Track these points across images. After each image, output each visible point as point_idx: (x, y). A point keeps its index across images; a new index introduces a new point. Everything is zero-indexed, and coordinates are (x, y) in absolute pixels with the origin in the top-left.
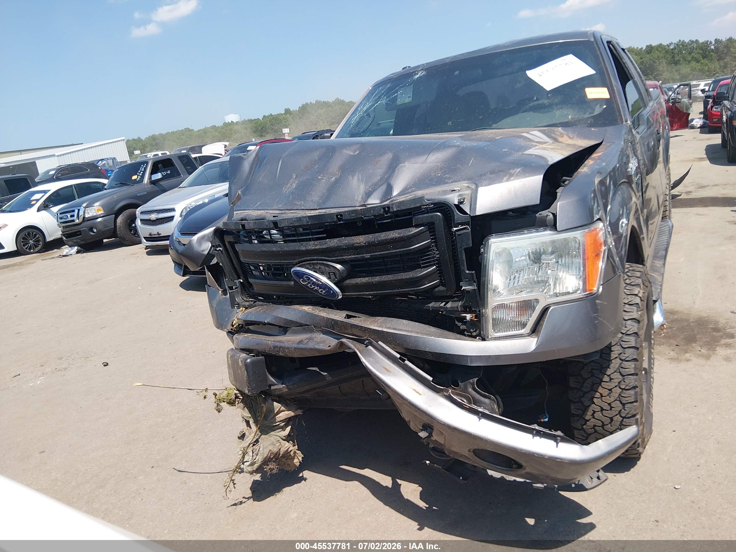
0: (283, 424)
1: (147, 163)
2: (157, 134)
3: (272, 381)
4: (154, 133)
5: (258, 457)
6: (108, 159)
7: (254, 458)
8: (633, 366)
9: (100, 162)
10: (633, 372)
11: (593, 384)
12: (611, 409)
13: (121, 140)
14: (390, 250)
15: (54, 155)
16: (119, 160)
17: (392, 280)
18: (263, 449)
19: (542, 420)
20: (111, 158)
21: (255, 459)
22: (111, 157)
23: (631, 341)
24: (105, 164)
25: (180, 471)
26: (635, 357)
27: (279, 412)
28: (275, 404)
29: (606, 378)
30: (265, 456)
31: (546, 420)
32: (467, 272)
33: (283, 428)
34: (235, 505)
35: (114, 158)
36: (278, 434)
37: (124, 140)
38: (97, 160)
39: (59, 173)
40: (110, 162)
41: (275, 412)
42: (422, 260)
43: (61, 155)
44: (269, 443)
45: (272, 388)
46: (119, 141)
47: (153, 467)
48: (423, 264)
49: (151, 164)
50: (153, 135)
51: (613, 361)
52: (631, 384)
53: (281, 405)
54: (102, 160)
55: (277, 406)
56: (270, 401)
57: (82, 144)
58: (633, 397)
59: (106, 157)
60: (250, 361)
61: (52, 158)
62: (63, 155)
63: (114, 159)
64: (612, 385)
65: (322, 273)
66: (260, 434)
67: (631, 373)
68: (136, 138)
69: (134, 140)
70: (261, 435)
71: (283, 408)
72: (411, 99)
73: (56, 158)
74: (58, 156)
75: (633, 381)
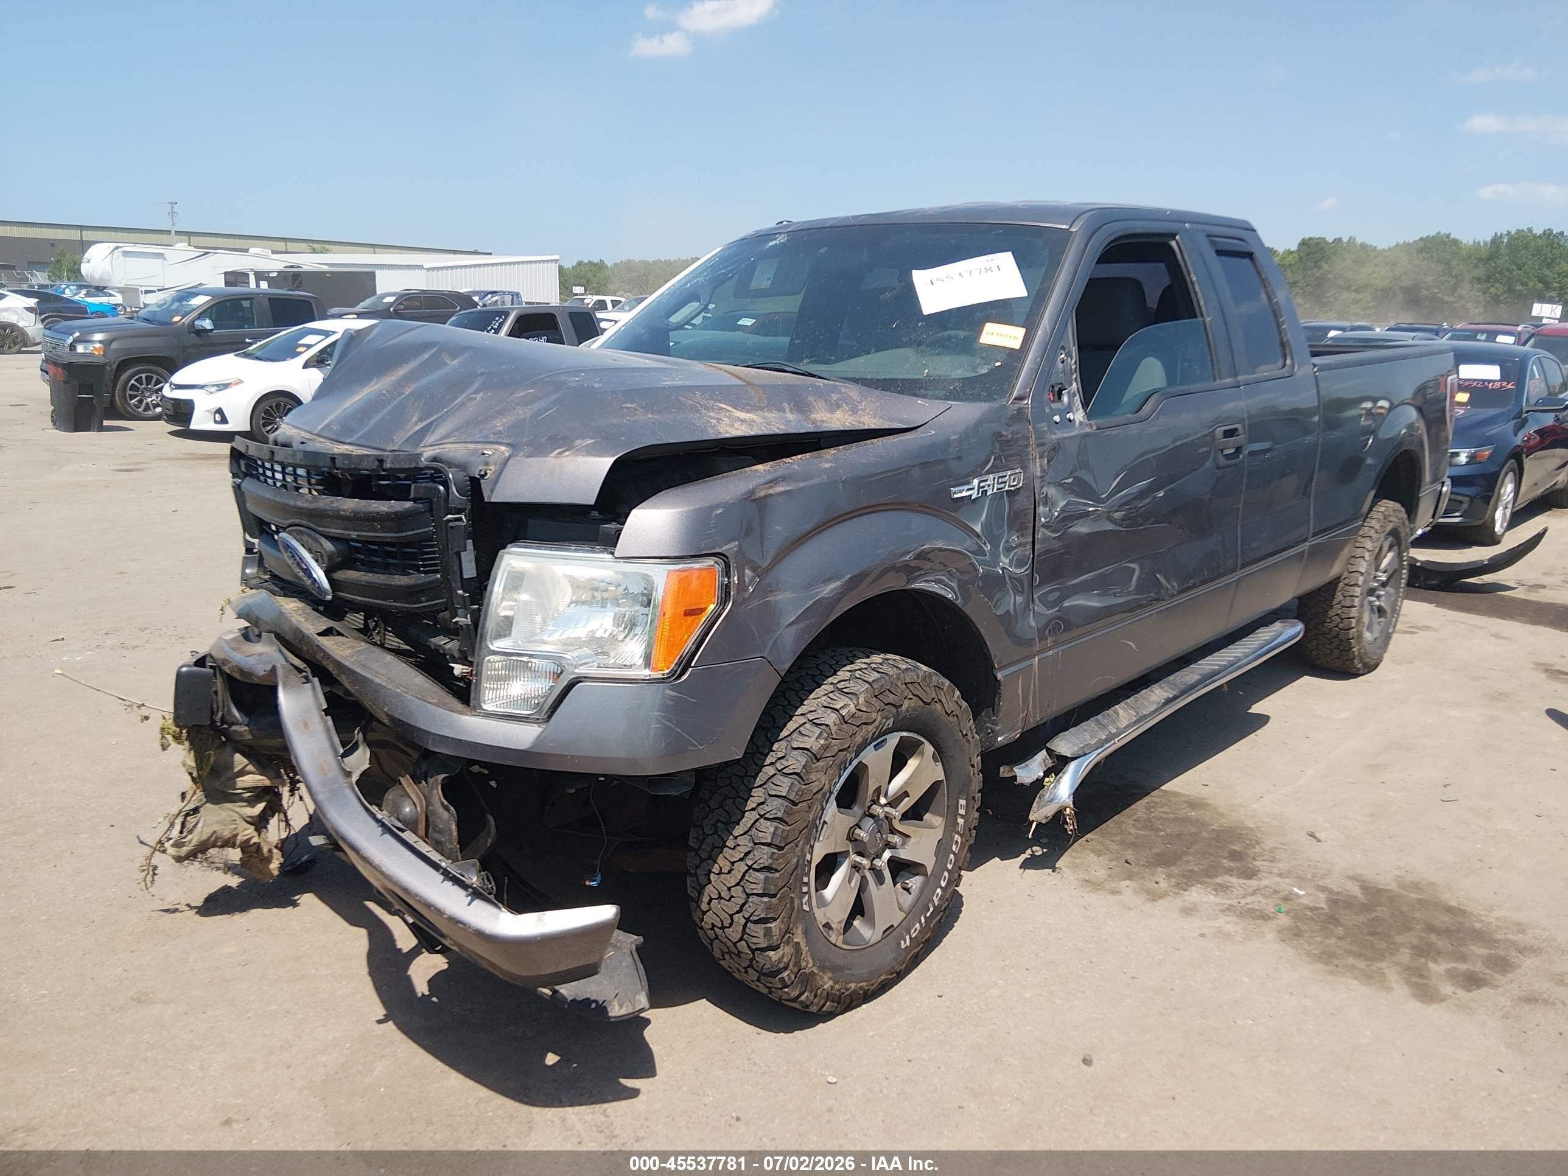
0: (249, 794)
1: (506, 314)
2: (637, 261)
3: (235, 717)
4: (631, 258)
5: (190, 837)
6: (504, 293)
7: (184, 835)
8: (772, 830)
9: (490, 296)
10: (769, 841)
11: (714, 847)
12: (729, 900)
13: (552, 261)
14: (376, 531)
15: (420, 267)
16: (525, 298)
17: (381, 584)
18: (202, 827)
19: (587, 883)
20: (509, 293)
21: (185, 838)
22: (512, 290)
23: (784, 785)
24: (497, 301)
25: (142, 842)
26: (779, 815)
27: (243, 773)
28: (238, 757)
29: (730, 843)
30: (204, 837)
31: (594, 884)
32: (460, 592)
33: (251, 803)
34: (166, 911)
35: (518, 294)
36: (237, 809)
37: (556, 261)
38: (484, 292)
39: (400, 303)
40: (508, 299)
41: (236, 770)
42: (423, 560)
43: (433, 269)
44: (216, 819)
45: (234, 728)
46: (547, 261)
47: (112, 826)
48: (422, 566)
49: (515, 317)
50: (629, 261)
51: (746, 814)
52: (761, 861)
53: (247, 762)
54: (494, 293)
55: (240, 761)
56: (229, 749)
57: (491, 254)
58: (761, 885)
59: (504, 289)
60: (187, 671)
61: (417, 271)
62: (438, 269)
63: (516, 295)
64: (736, 855)
65: (310, 551)
66: (205, 800)
67: (765, 841)
68: (596, 260)
69: (591, 263)
70: (205, 803)
71: (250, 768)
72: (770, 282)
73: (424, 271)
74: (428, 269)
75: (765, 857)
